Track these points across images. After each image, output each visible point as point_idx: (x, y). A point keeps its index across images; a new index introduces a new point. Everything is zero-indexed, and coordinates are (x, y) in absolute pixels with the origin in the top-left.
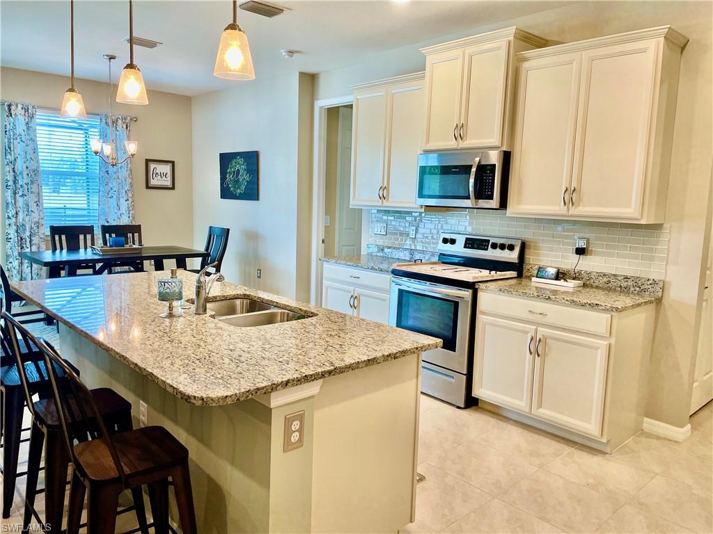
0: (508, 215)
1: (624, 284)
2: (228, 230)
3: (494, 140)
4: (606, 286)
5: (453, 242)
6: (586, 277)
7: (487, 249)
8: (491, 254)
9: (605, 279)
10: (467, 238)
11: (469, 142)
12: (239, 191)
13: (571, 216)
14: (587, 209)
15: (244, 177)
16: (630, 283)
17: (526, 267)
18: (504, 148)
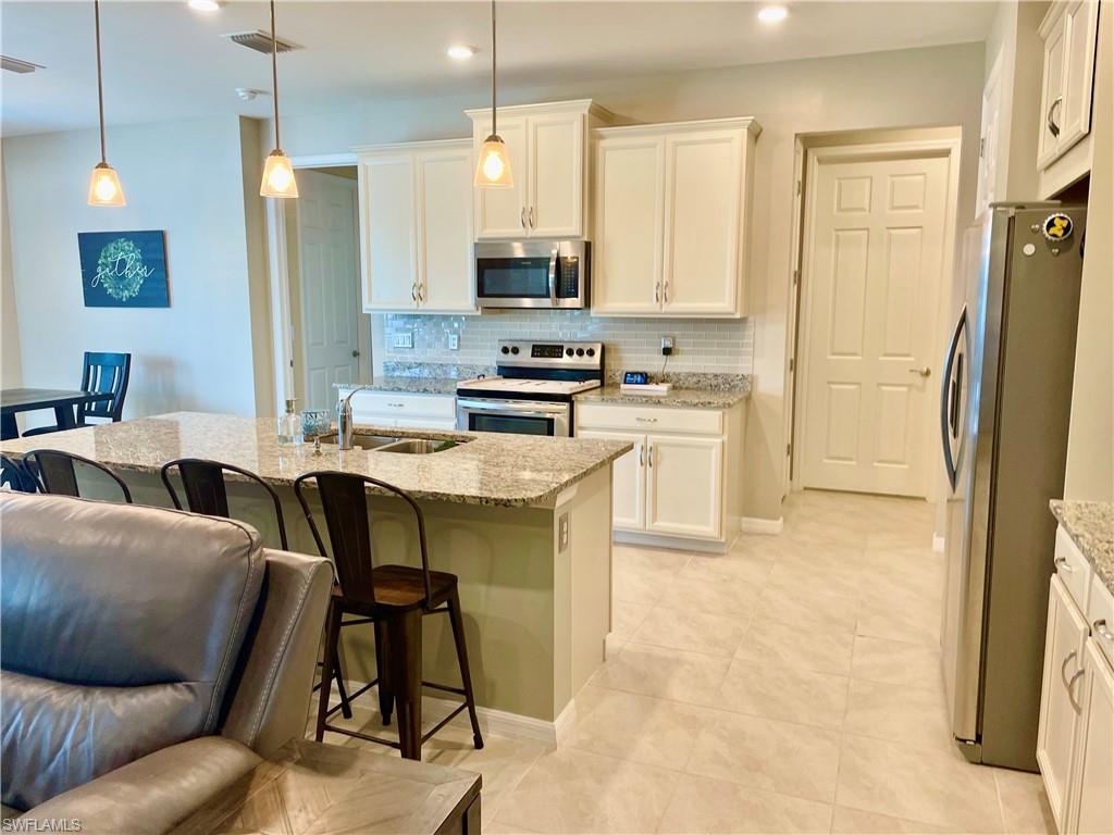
0: (592, 315)
1: (714, 382)
2: (129, 356)
3: (574, 228)
4: (696, 386)
5: (516, 351)
6: (675, 379)
7: (562, 357)
8: (565, 361)
9: (695, 379)
10: (534, 346)
11: (540, 231)
12: (126, 293)
13: (665, 313)
14: (681, 306)
15: (137, 273)
16: (720, 380)
17: (608, 374)
18: (586, 239)
